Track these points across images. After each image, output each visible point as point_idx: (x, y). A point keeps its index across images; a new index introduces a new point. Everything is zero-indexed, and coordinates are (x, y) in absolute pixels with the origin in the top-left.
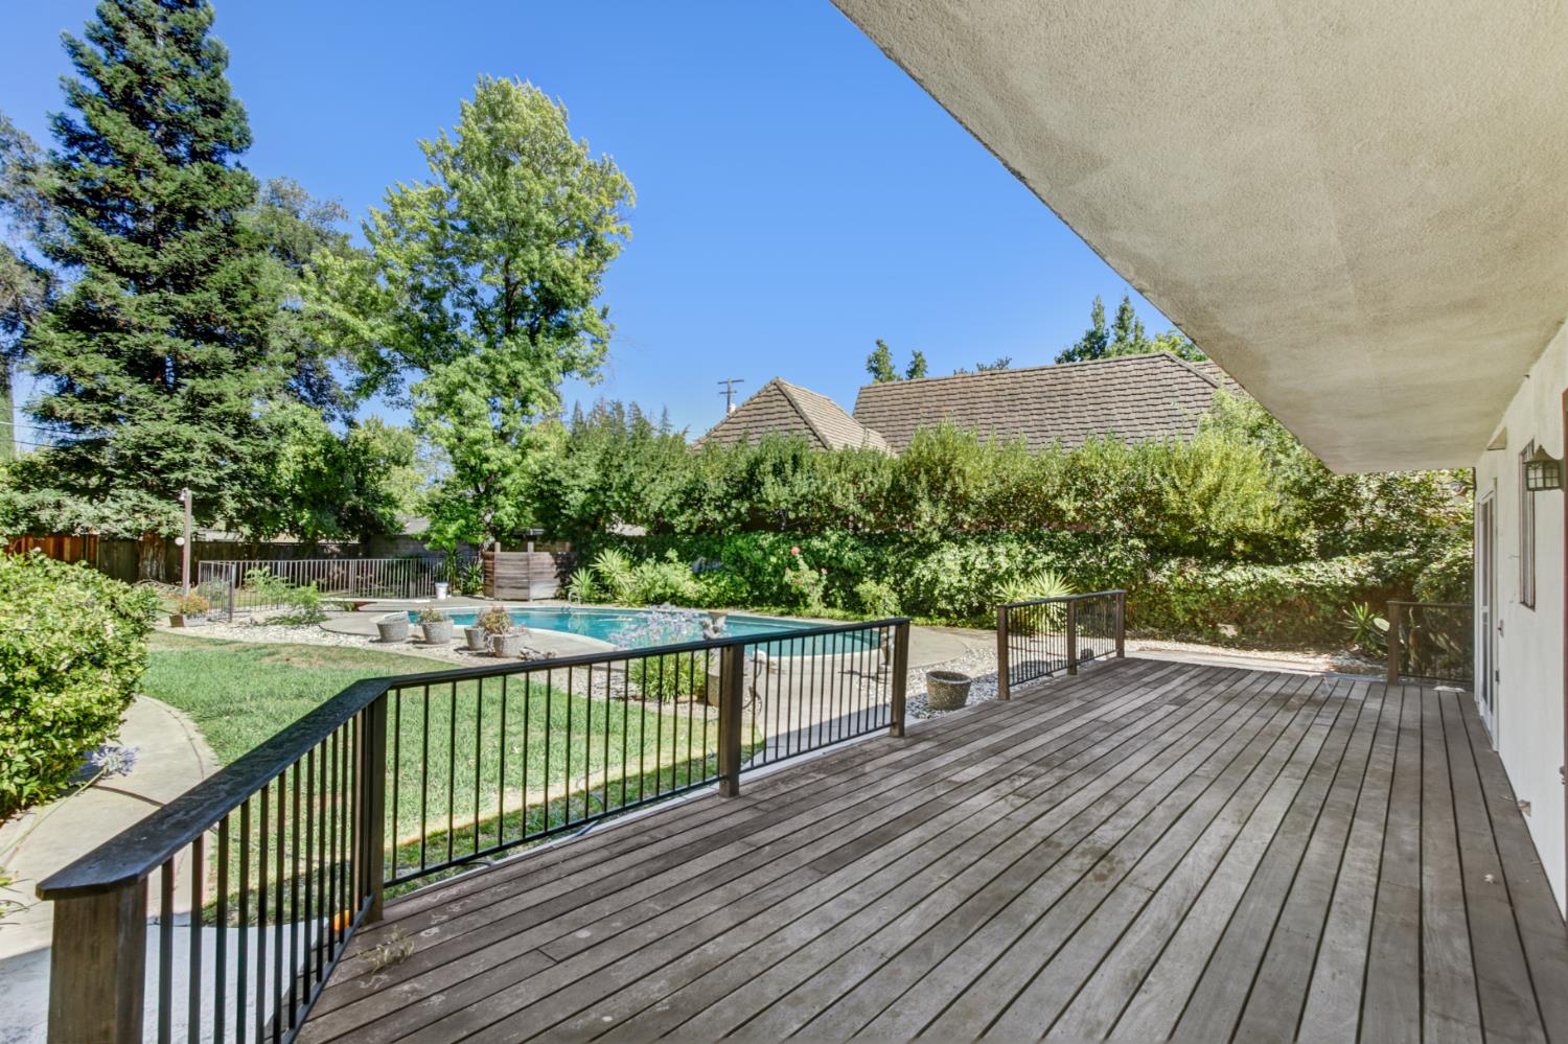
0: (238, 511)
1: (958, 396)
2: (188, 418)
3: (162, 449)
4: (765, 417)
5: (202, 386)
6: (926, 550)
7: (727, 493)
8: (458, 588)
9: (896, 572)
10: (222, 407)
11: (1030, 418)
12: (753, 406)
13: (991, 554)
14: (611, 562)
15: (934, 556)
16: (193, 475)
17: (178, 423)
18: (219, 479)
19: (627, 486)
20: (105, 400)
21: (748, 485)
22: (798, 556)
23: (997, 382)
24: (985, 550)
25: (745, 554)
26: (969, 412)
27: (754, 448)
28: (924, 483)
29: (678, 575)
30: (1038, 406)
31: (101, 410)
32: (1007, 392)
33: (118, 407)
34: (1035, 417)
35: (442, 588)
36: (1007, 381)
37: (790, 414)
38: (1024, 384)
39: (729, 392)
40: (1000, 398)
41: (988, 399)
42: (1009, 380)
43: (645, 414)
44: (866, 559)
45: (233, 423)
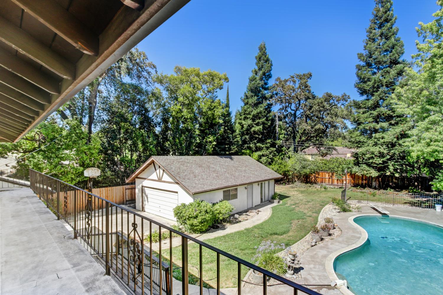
16: (375, 161)
35: (438, 207)
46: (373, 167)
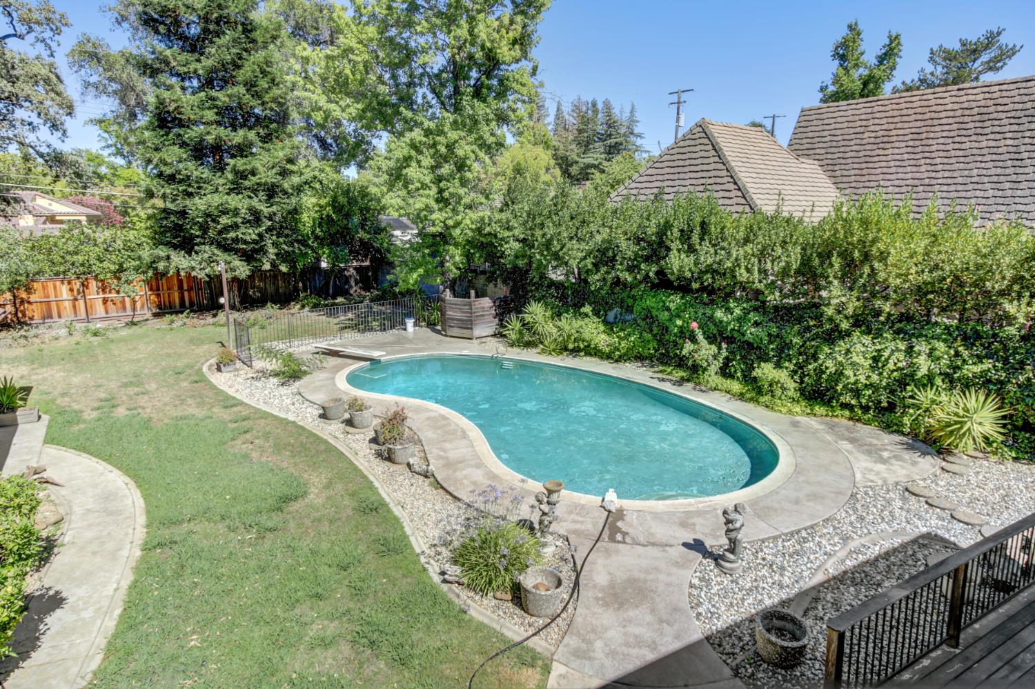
0: (277, 255)
1: (914, 117)
2: (234, 189)
3: (219, 216)
4: (688, 162)
5: (240, 163)
6: (833, 336)
7: (636, 255)
8: (424, 320)
9: (800, 354)
10: (254, 179)
11: (1002, 143)
12: (677, 150)
13: (910, 351)
14: (536, 312)
15: (842, 345)
16: (242, 234)
17: (228, 194)
18: (260, 235)
19: (548, 244)
20: (181, 181)
21: (656, 249)
22: (697, 330)
23: (965, 98)
24: (902, 346)
25: (654, 313)
26: (924, 136)
27: (667, 210)
28: (837, 266)
29: (592, 329)
30: (1015, 128)
31: (180, 189)
32: (976, 111)
33: (189, 185)
34: (1009, 142)
35: (410, 323)
36: (978, 97)
37: (712, 160)
38: (1000, 101)
39: (678, 103)
40: (966, 119)
41: (951, 121)
42: (981, 97)
43: (616, 111)
44: (769, 335)
45: (264, 191)
46: (237, 251)
